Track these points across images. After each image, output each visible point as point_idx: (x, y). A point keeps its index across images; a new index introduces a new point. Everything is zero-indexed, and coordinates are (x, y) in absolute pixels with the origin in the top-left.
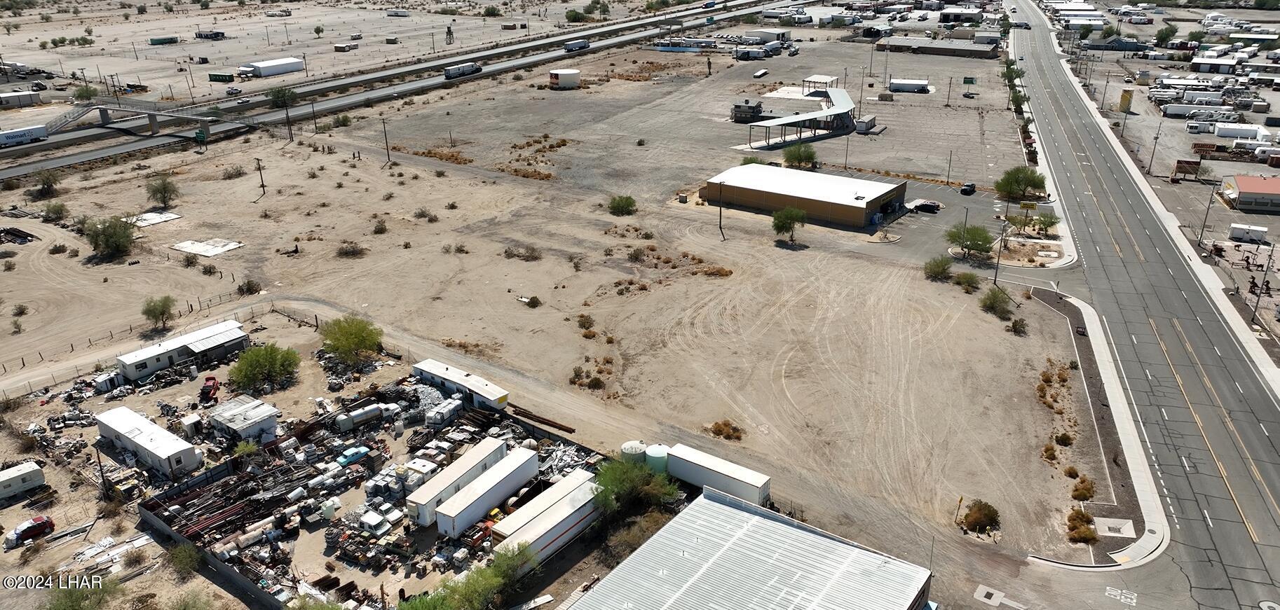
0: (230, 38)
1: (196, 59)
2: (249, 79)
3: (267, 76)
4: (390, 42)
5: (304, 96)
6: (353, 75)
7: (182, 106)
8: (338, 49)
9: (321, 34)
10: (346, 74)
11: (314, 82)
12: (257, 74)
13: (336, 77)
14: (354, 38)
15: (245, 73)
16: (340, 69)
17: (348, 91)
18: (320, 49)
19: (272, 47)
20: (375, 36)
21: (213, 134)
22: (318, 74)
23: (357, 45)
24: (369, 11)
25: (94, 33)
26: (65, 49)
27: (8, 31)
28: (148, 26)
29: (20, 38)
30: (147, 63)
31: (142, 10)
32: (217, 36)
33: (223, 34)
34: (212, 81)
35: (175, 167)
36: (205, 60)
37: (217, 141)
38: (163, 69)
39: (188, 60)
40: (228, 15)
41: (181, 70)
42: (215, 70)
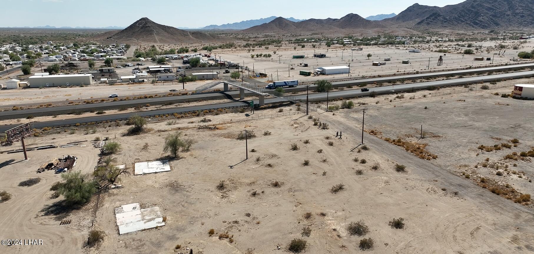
0: (327, 57)
1: (303, 65)
3: (327, 75)
4: (404, 62)
5: (337, 86)
6: (374, 77)
8: (374, 64)
9: (370, 58)
10: (369, 77)
11: (349, 79)
12: (323, 73)
13: (363, 78)
14: (385, 60)
15: (317, 72)
16: (368, 74)
17: (366, 86)
18: (365, 64)
19: (343, 62)
20: (398, 60)
21: (266, 104)
22: (355, 75)
23: (385, 63)
24: (401, 50)
25: (277, 53)
26: (259, 58)
27: (249, 51)
28: (300, 52)
29: (250, 54)
30: (282, 65)
31: (303, 47)
32: (322, 56)
33: (325, 55)
34: (300, 74)
35: (222, 124)
36: (306, 65)
37: (265, 108)
38: (286, 68)
39: (299, 65)
40: (335, 49)
41: (292, 69)
42: (306, 70)
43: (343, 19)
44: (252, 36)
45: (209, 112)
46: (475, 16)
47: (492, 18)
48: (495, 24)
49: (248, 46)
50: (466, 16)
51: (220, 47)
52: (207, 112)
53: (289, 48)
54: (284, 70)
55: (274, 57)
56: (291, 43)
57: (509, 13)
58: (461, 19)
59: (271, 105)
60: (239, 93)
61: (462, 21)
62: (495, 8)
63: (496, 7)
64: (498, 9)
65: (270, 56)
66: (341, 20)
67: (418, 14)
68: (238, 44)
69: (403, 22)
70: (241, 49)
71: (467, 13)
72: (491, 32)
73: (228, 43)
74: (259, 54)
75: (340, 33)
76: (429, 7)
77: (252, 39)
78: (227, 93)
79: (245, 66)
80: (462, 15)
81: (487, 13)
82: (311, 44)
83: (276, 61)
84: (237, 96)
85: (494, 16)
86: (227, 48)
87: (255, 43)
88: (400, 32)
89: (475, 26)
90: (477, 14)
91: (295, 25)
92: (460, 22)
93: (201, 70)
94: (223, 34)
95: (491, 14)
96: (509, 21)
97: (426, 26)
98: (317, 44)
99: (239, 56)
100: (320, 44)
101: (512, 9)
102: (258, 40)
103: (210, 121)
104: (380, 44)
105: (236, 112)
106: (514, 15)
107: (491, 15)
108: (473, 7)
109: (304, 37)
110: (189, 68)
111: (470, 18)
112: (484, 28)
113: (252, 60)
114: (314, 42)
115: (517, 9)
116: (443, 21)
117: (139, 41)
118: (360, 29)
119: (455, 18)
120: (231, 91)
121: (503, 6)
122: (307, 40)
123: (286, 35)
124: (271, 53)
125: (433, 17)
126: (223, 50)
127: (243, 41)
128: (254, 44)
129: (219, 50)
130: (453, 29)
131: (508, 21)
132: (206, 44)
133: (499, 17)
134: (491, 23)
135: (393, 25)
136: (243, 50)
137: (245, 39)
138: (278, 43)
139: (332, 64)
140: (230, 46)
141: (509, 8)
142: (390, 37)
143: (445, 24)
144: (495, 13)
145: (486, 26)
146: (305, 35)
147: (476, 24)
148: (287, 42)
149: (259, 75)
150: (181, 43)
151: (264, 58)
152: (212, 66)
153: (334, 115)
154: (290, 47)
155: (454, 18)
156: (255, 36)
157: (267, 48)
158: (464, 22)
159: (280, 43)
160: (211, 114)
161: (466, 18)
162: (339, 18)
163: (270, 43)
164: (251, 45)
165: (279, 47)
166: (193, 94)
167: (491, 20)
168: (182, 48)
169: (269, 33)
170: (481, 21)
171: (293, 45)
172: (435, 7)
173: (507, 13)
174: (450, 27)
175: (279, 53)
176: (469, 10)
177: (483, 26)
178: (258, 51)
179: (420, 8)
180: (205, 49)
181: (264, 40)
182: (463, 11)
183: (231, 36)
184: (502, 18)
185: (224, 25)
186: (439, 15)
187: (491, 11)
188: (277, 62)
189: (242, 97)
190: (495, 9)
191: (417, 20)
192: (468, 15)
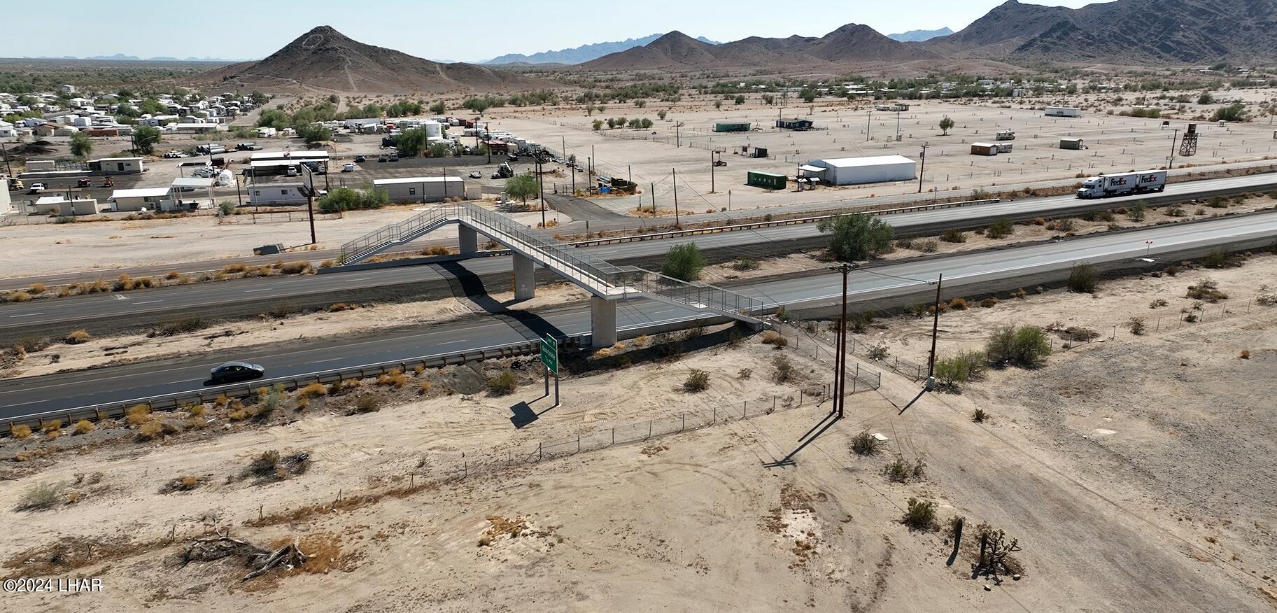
0: (818, 129)
1: (751, 151)
2: (812, 186)
3: (844, 185)
4: (1066, 145)
5: (906, 236)
6: (1013, 196)
7: (653, 230)
8: (978, 151)
9: (949, 130)
10: (999, 195)
11: (931, 204)
12: (828, 179)
13: (978, 198)
14: (1001, 139)
15: (808, 176)
16: (985, 183)
17: (1009, 232)
18: (946, 149)
19: (871, 143)
20: (1036, 137)
21: (624, 337)
22: (944, 190)
23: (1010, 147)
24: (1014, 109)
25: (667, 118)
26: (617, 131)
27: (590, 113)
28: (735, 115)
29: (591, 119)
30: (684, 152)
31: (740, 101)
32: (803, 126)
33: (811, 123)
34: (749, 184)
35: (352, 504)
36: (762, 153)
37: (616, 363)
38: (697, 160)
39: (740, 151)
40: (831, 108)
41: (719, 163)
42: (764, 168)
43: (832, 38)
44: (604, 77)
45: (332, 392)
46: (1164, 30)
47: (1207, 34)
48: (1215, 49)
49: (590, 99)
50: (1142, 30)
51: (513, 102)
52: (317, 395)
53: (699, 103)
54: (692, 167)
55: (659, 126)
56: (706, 93)
57: (1249, 22)
58: (1128, 37)
59: (647, 342)
60: (512, 269)
61: (1131, 44)
62: (1212, 11)
63: (1215, 8)
64: (1221, 12)
65: (647, 124)
66: (826, 41)
67: (1017, 26)
68: (563, 95)
69: (981, 44)
70: (569, 106)
71: (1143, 24)
72: (1218, 68)
73: (538, 91)
74: (616, 119)
75: (829, 72)
76: (1046, 9)
77: (603, 84)
78: (468, 265)
79: (569, 153)
80: (1131, 29)
81: (1194, 22)
82: (759, 95)
83: (668, 138)
84: (504, 282)
85: (1211, 30)
86: (532, 103)
87: (608, 91)
88: (981, 67)
89: (1163, 54)
90: (1170, 26)
91: (710, 52)
92: (1126, 45)
93: (425, 165)
94: (531, 72)
95: (1204, 25)
96: (1251, 42)
97: (1042, 56)
98: (778, 95)
99: (558, 125)
100: (784, 96)
101: (1257, 14)
102: (616, 85)
103: (300, 463)
104: (947, 96)
105: (468, 389)
106: (1263, 28)
107: (1203, 29)
108: (1160, 9)
109: (736, 79)
110: (392, 161)
111: (1150, 35)
112: (1188, 61)
113: (596, 137)
114: (765, 90)
115: (1270, 13)
116: (1083, 42)
117: (303, 86)
118: (875, 63)
119: (1115, 36)
120: (487, 255)
121: (1232, 5)
122: (746, 86)
123: (689, 74)
124: (653, 117)
125: (1059, 33)
126: (519, 109)
127: (578, 88)
128: (605, 96)
129: (509, 109)
130: (1110, 61)
131: (1247, 43)
132: (479, 94)
133: (1225, 34)
134: (1205, 48)
135: (955, 52)
136: (573, 109)
137: (586, 83)
138: (671, 93)
139: (843, 149)
140: (543, 98)
141: (1248, 10)
142: (964, 80)
143: (1088, 51)
144: (1214, 22)
145: (1192, 56)
146: (741, 75)
147: (1167, 49)
148: (693, 92)
149: (610, 185)
150: (412, 92)
151: (631, 132)
152: (465, 153)
153: (979, 417)
154: (703, 103)
155: (1110, 36)
156: (611, 77)
157: (641, 105)
158: (1136, 45)
159: (675, 93)
160: (337, 407)
161: (1141, 35)
162: (820, 36)
163: (650, 92)
164: (597, 96)
165: (672, 101)
166: (326, 270)
167: (1206, 40)
168: (403, 104)
169: (647, 71)
170: (1179, 43)
171: (711, 97)
172: (1060, 8)
173: (1243, 23)
174: (1103, 58)
175: (674, 116)
176: (1148, 16)
177: (1186, 54)
178: (614, 111)
179: (1023, 12)
180: (469, 105)
181: (635, 86)
182: (1132, 17)
183: (552, 78)
184: (1232, 36)
185: (539, 55)
186: (1074, 28)
187: (1205, 17)
188: (671, 141)
189: (524, 289)
190: (1214, 13)
191: (1014, 40)
192: (1145, 28)
